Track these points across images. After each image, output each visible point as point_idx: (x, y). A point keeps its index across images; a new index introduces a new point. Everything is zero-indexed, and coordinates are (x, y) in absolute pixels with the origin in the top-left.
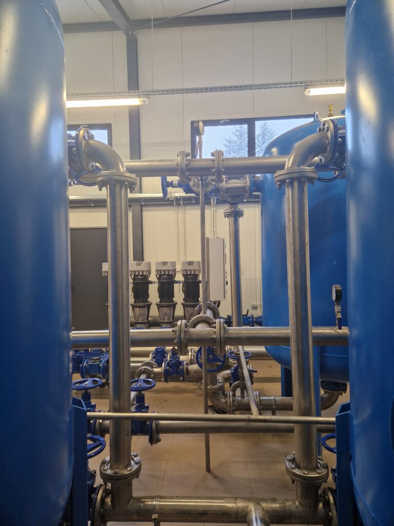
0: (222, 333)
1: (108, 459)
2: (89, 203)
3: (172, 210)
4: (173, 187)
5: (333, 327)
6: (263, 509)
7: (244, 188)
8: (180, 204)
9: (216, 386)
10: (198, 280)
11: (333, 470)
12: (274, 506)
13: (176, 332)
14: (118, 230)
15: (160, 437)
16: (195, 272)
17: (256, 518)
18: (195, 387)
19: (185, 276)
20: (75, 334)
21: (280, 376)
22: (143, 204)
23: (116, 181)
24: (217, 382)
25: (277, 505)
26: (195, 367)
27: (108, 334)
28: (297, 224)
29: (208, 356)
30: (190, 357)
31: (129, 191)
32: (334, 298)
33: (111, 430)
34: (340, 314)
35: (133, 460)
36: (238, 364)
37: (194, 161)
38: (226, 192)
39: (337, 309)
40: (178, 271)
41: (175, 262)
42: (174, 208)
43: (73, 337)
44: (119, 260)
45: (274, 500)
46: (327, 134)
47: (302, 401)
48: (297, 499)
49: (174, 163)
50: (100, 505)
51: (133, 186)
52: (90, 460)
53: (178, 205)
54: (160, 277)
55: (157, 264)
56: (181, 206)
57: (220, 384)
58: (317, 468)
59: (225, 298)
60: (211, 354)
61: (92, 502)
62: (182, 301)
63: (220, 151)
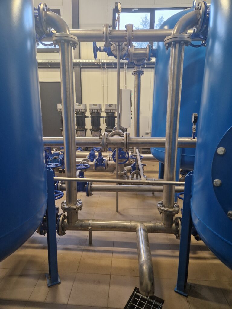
0: (127, 140)
1: (65, 201)
2: (47, 65)
3: (100, 72)
4: (100, 51)
5: (190, 138)
6: (144, 226)
7: (145, 54)
8: (105, 67)
9: (123, 172)
10: (115, 116)
11: (182, 209)
12: (150, 224)
13: (101, 139)
14: (67, 74)
15: (92, 193)
16: (113, 111)
17: (141, 229)
18: (112, 174)
19: (107, 113)
20: (45, 138)
21: (158, 170)
22: (81, 67)
23: (65, 40)
24: (124, 171)
25: (152, 224)
26: (112, 162)
27: (63, 139)
28: (176, 73)
29: (119, 155)
30: (109, 158)
31: (73, 49)
32: (193, 121)
33: (67, 189)
34: (195, 130)
35: (78, 202)
36: (136, 162)
37: (114, 31)
38: (134, 57)
39: (194, 127)
40: (103, 111)
41: (101, 104)
42: (101, 70)
43: (44, 140)
44: (68, 93)
45: (150, 222)
46: (200, 11)
47: (169, 175)
48: (162, 222)
49: (102, 32)
50: (62, 222)
51: (76, 45)
52: (56, 201)
53: (104, 68)
54: (92, 114)
55: (91, 105)
56: (106, 69)
57: (125, 172)
58: (174, 207)
59: (130, 126)
60: (121, 155)
61: (57, 221)
62: (105, 128)
63: (131, 24)
